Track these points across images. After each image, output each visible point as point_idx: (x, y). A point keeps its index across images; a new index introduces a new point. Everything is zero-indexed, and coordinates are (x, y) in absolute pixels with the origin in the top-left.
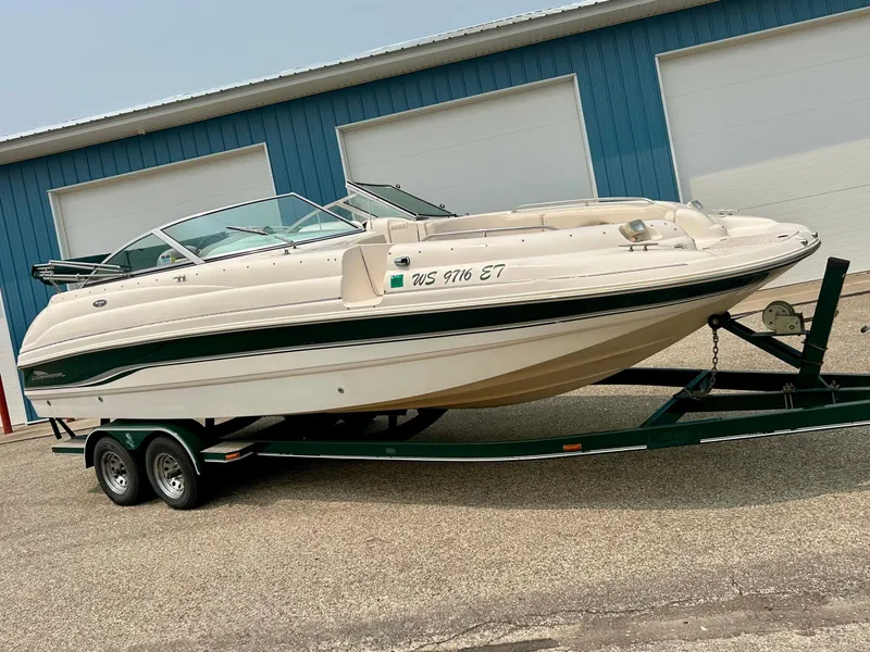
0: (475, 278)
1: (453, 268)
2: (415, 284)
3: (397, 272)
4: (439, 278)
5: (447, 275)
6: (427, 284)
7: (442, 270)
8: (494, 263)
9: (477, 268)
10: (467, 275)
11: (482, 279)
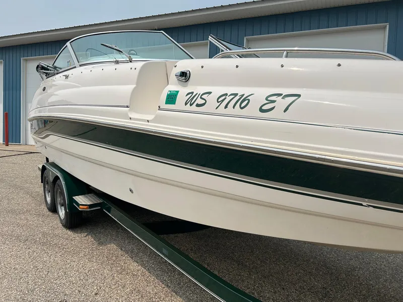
0: (253, 109)
1: (230, 90)
2: (186, 104)
3: (173, 87)
4: (212, 100)
5: (220, 99)
6: (198, 105)
7: (217, 91)
8: (285, 91)
9: (259, 94)
10: (244, 101)
11: (261, 110)
